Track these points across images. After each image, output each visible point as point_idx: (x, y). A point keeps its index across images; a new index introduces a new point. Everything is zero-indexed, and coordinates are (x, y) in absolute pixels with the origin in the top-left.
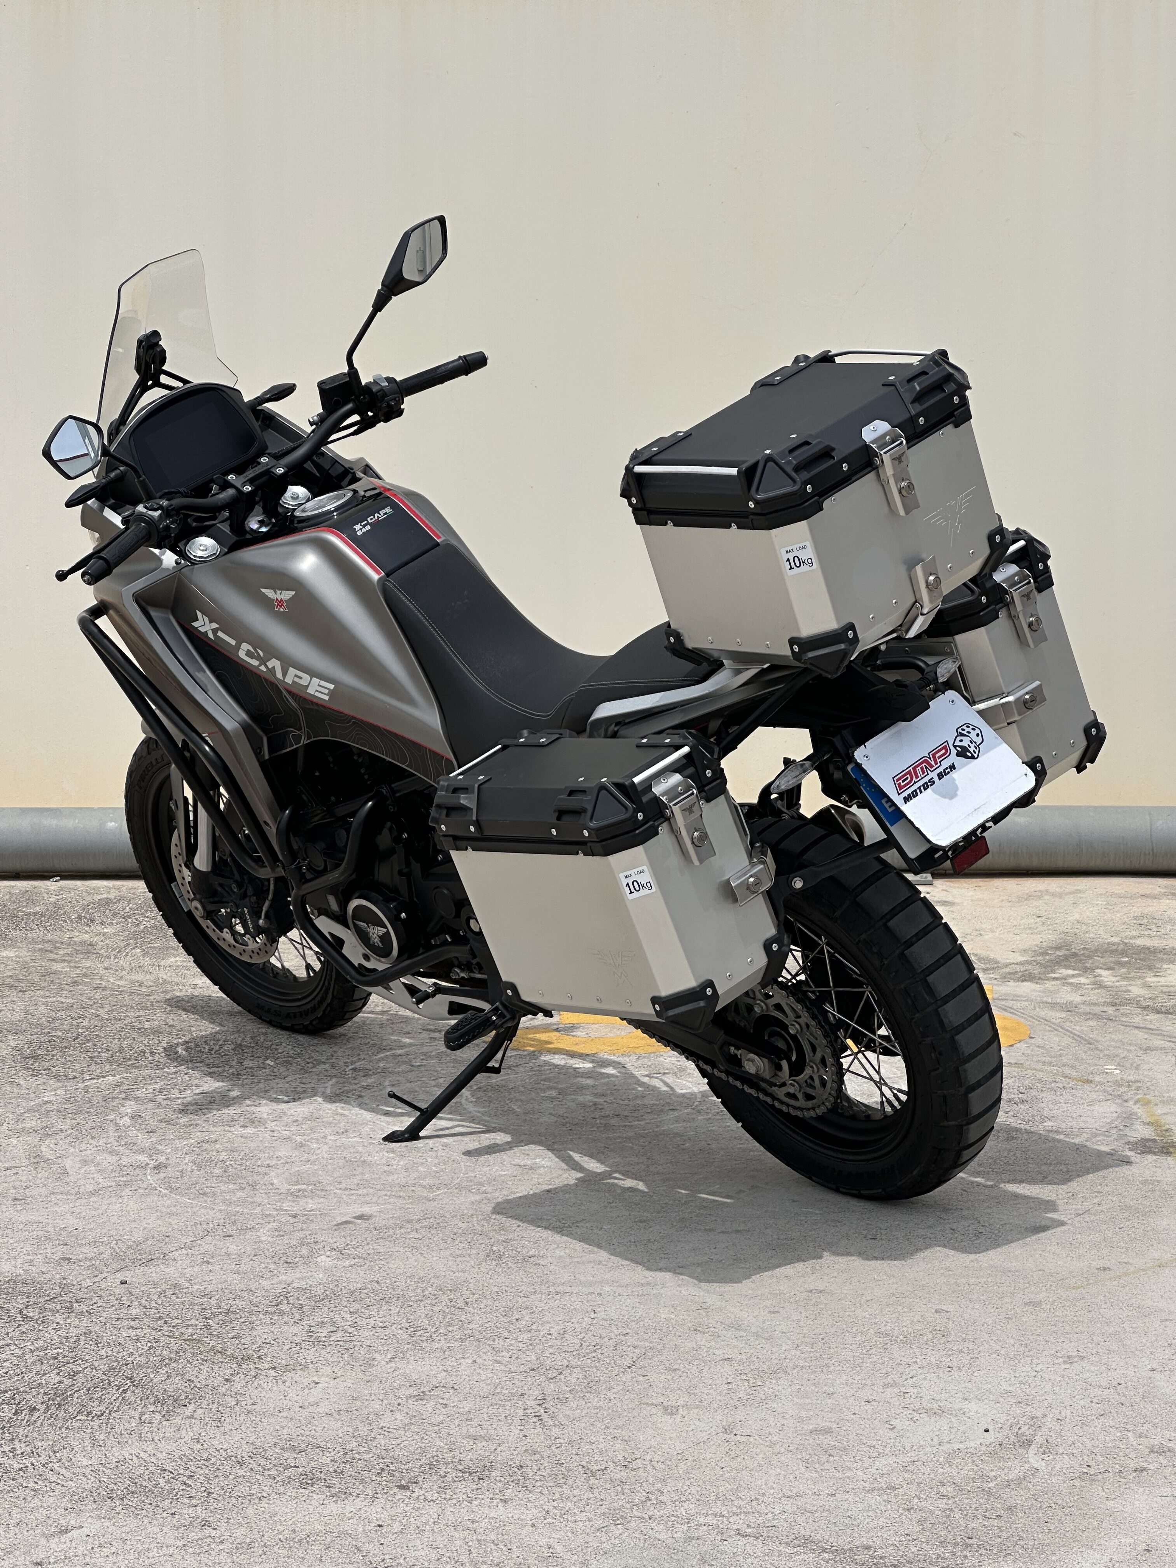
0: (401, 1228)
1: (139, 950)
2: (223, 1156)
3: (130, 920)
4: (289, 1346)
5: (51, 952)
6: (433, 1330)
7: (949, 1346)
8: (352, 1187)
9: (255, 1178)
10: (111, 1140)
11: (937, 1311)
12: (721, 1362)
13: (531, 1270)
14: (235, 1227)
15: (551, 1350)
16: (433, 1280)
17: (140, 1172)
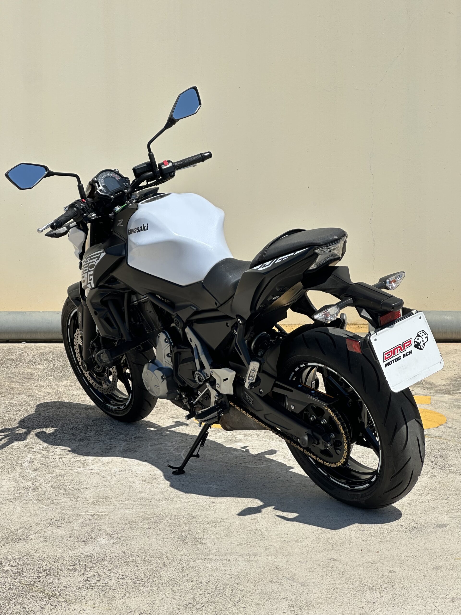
0: (141, 522)
1: (52, 377)
2: (66, 483)
3: (51, 363)
4: (75, 589)
5: (13, 378)
6: (146, 580)
7: (394, 591)
8: (123, 500)
9: (79, 494)
10: (17, 474)
11: (390, 572)
12: (282, 600)
13: (198, 546)
14: (63, 522)
15: (201, 592)
16: (151, 552)
17: (26, 491)
